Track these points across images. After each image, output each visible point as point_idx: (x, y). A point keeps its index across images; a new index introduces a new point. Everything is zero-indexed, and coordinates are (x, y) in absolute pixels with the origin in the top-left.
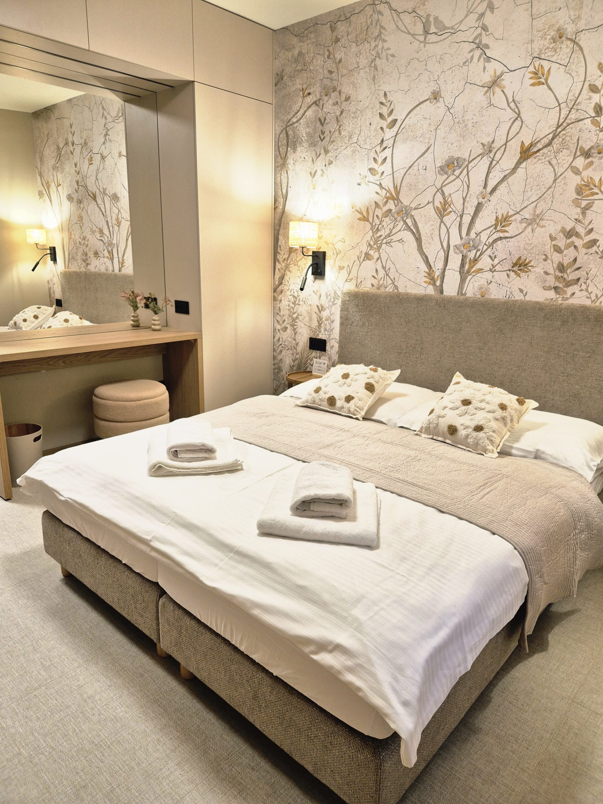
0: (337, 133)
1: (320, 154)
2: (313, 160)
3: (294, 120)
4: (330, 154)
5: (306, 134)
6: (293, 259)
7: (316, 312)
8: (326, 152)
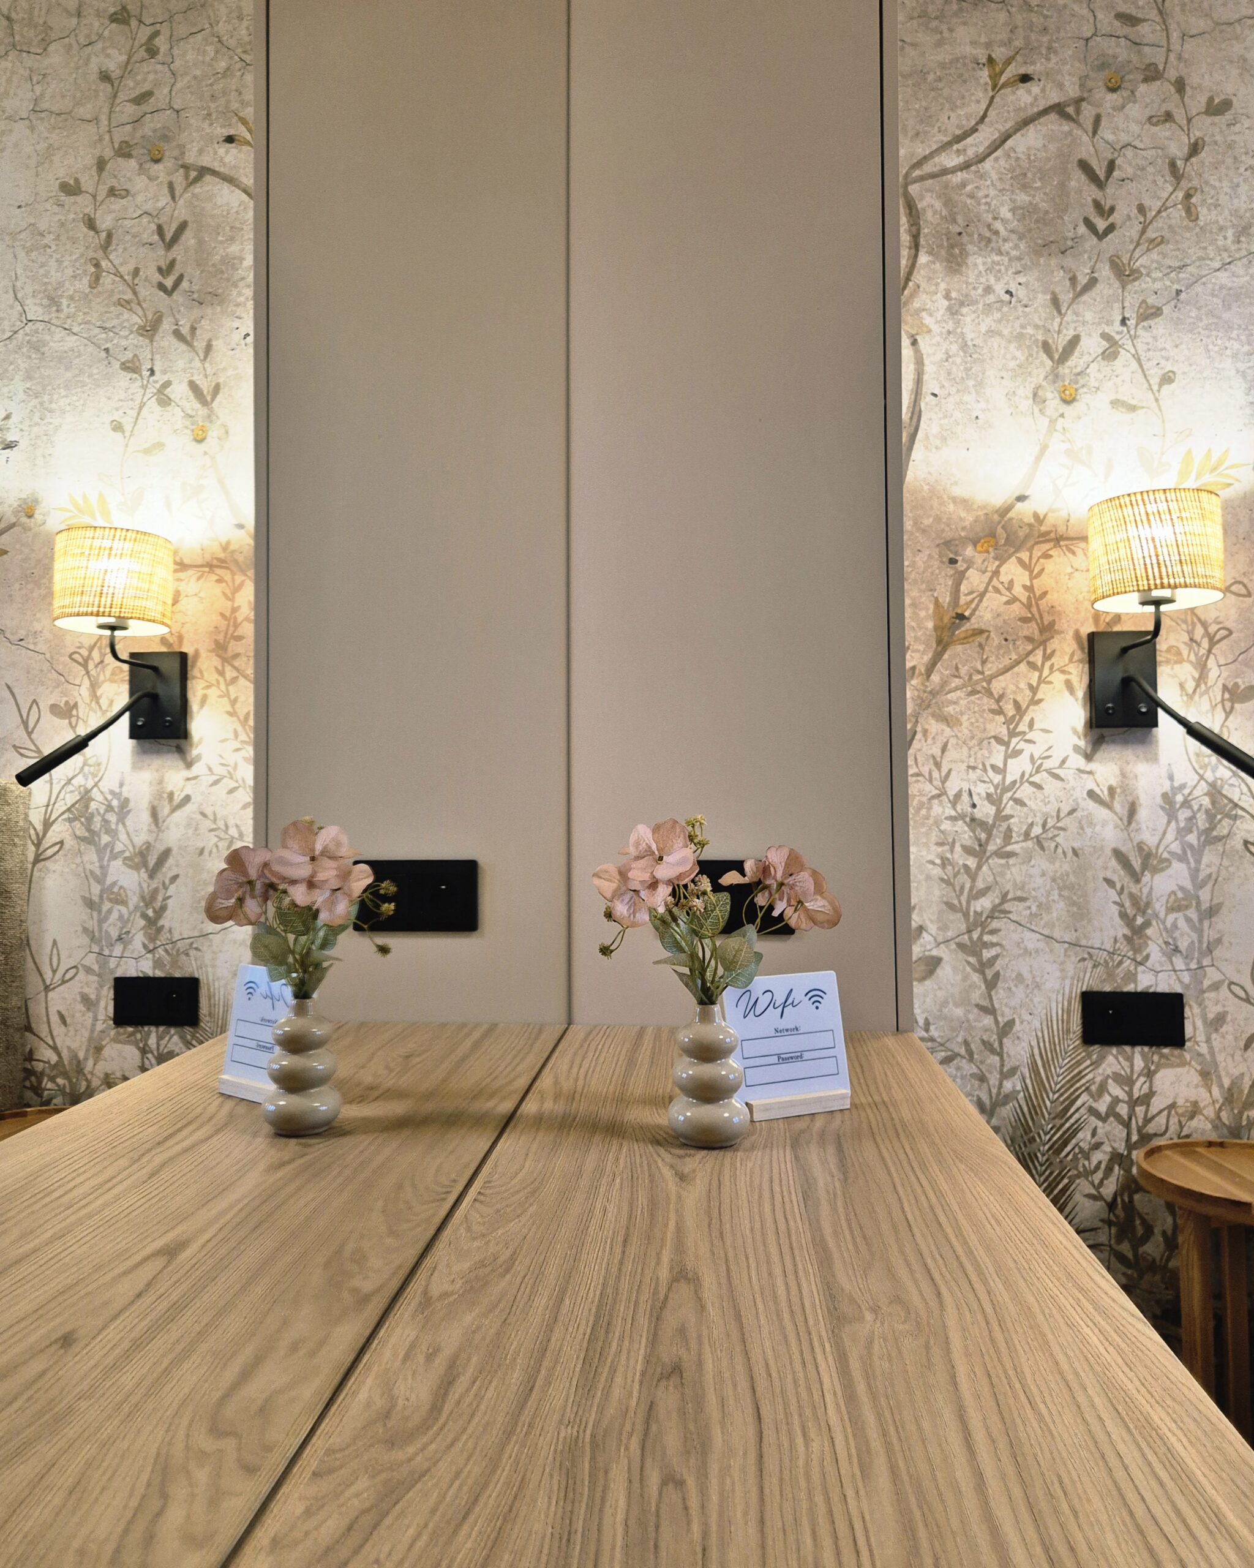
0: (1177, 214)
1: (1093, 282)
2: (1055, 302)
3: (950, 160)
4: (1146, 283)
5: (1013, 210)
6: (963, 671)
7: (1110, 882)
8: (1125, 274)
